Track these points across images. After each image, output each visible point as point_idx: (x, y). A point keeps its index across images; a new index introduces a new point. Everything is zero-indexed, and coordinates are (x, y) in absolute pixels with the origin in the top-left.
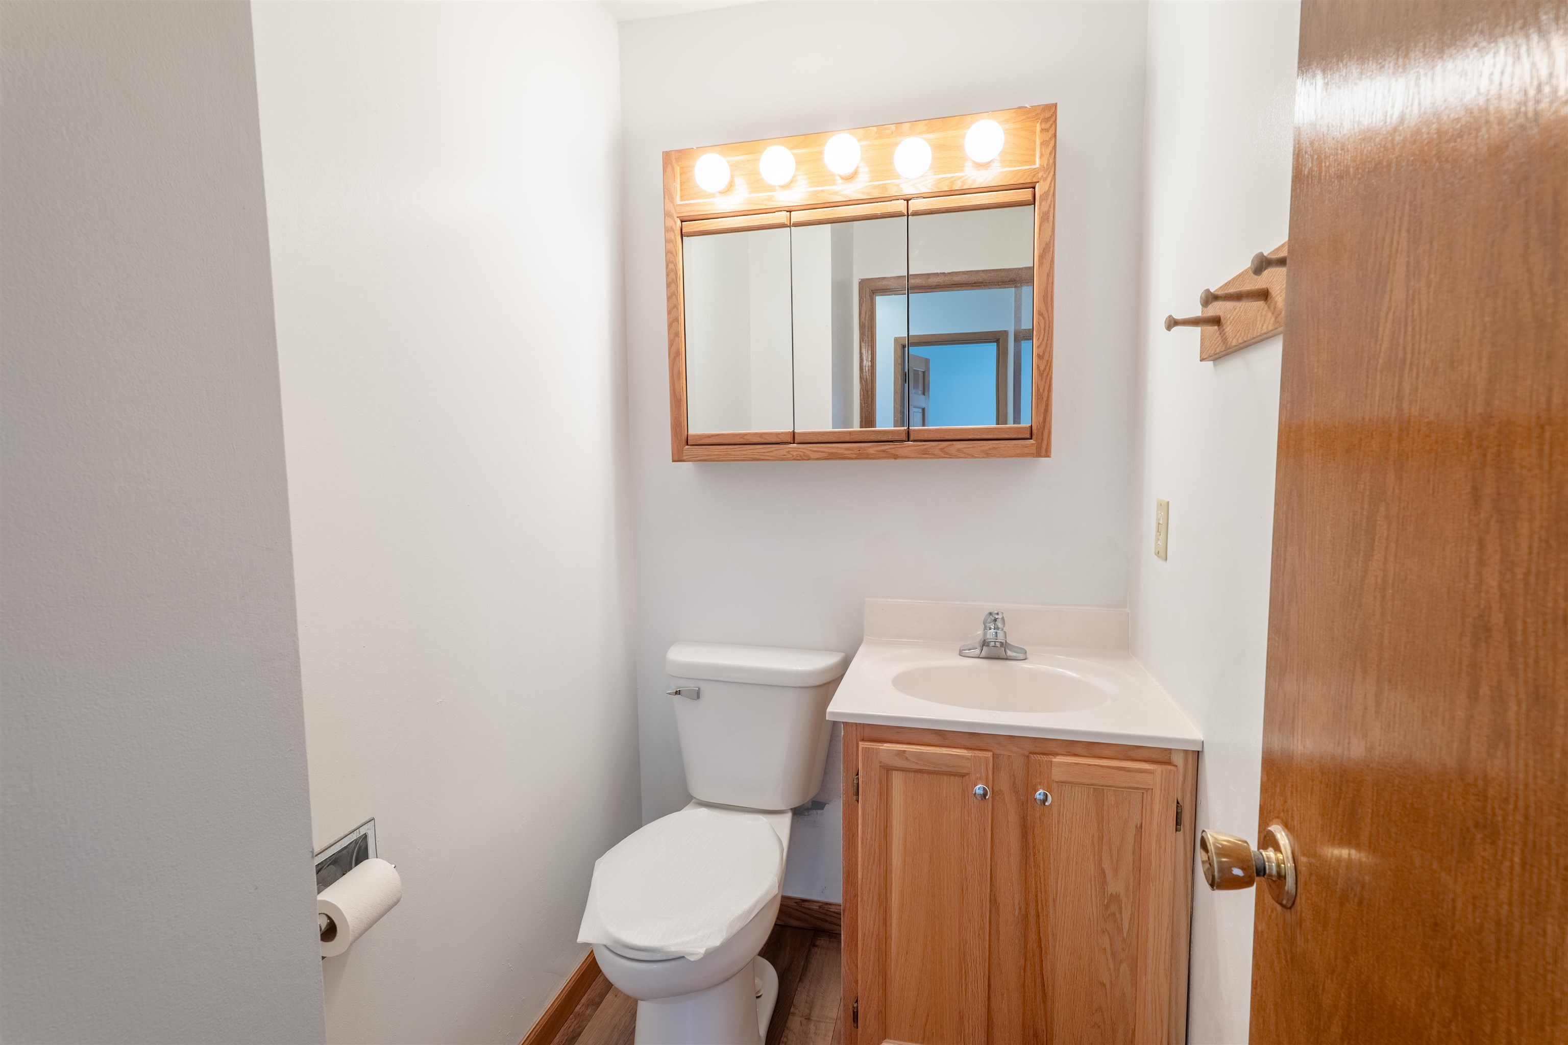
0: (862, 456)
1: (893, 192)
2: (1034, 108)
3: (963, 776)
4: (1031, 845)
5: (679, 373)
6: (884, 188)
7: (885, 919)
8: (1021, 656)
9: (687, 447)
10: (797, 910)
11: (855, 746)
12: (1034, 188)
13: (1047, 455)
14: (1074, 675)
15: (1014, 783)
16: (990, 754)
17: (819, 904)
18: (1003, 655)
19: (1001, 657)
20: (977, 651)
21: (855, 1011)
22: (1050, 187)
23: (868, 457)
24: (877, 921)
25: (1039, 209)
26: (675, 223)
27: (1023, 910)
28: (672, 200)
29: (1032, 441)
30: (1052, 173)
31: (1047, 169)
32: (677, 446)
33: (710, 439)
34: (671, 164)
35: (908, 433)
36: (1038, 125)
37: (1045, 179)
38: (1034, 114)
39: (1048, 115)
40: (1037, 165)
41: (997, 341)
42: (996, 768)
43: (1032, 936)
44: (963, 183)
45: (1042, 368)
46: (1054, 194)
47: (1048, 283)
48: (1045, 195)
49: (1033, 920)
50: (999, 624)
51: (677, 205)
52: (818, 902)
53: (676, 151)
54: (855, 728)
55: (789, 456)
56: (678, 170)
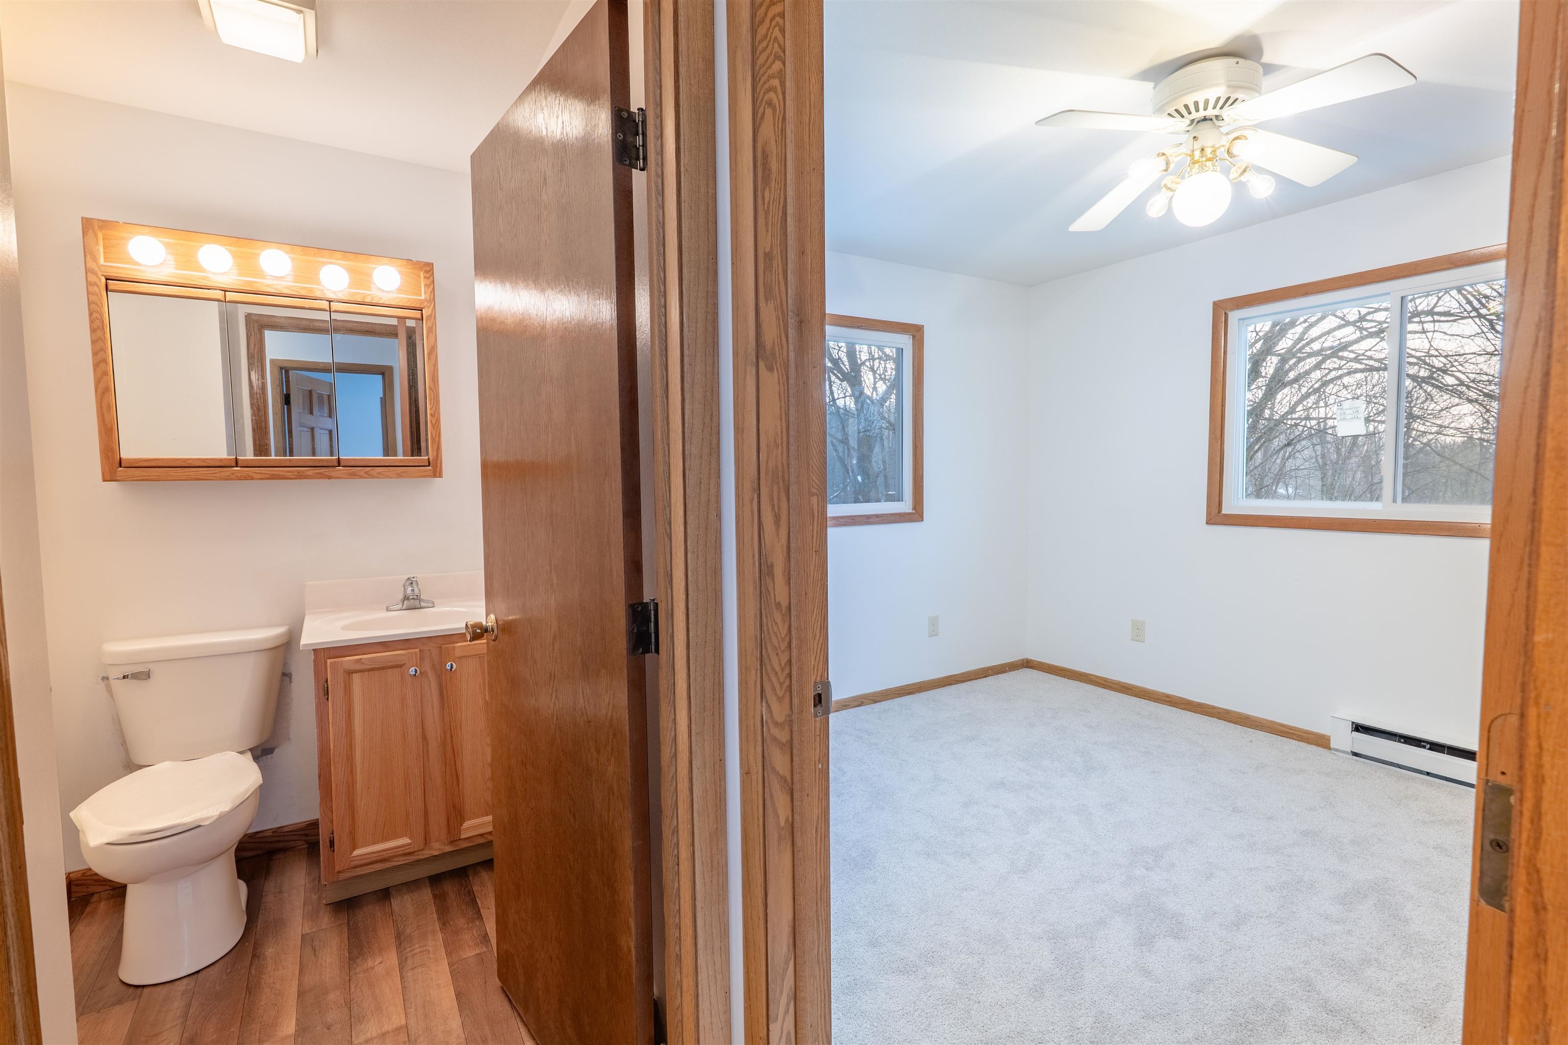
0: (300, 477)
1: (318, 294)
2: (418, 262)
3: (401, 666)
4: (445, 696)
5: (109, 406)
6: (311, 290)
7: (352, 771)
8: (431, 605)
9: (120, 469)
10: (251, 843)
11: (323, 665)
12: (422, 310)
13: (440, 476)
14: (464, 610)
15: (433, 665)
16: (418, 650)
17: (272, 831)
18: (418, 605)
19: (417, 607)
20: (400, 606)
21: (332, 839)
22: (432, 312)
23: (307, 477)
24: (346, 773)
25: (426, 324)
26: (100, 279)
27: (443, 736)
28: (95, 259)
29: (430, 468)
30: (433, 304)
31: (430, 301)
32: (109, 468)
33: (148, 463)
34: (94, 230)
35: (339, 460)
36: (422, 273)
37: (429, 307)
38: (419, 266)
39: (428, 269)
40: (423, 297)
41: (383, 374)
42: (422, 658)
43: (449, 749)
44: (372, 298)
45: (434, 423)
46: (435, 317)
47: (434, 370)
48: (429, 317)
49: (449, 740)
50: (415, 585)
51: (101, 265)
52: (271, 829)
53: (99, 220)
54: (322, 652)
55: (233, 477)
56: (100, 236)
